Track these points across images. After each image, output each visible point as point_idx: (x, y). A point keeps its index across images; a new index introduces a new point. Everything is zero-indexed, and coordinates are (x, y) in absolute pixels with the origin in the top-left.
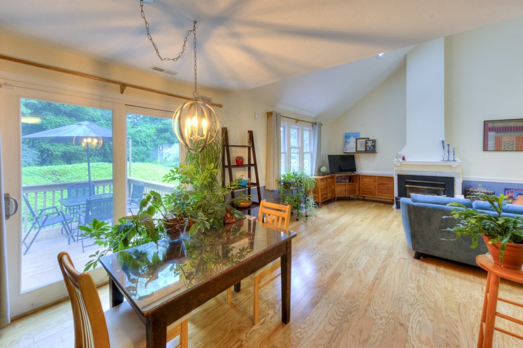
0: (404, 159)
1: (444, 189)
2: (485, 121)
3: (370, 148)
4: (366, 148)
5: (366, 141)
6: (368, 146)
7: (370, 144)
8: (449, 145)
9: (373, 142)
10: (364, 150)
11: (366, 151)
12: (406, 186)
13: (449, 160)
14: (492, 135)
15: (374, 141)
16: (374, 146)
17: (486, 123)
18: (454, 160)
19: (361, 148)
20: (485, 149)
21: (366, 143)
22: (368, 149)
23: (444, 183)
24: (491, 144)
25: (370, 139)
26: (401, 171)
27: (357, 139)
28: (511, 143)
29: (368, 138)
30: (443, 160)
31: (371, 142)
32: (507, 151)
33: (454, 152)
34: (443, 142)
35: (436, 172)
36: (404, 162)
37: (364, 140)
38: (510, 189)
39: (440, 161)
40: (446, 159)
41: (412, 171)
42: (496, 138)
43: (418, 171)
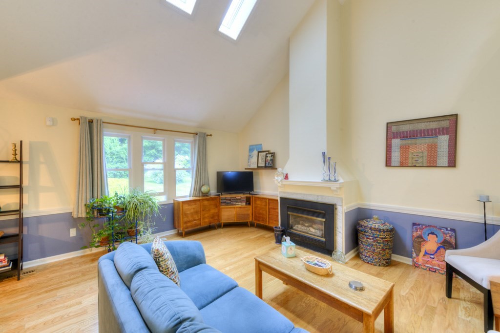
0: (286, 177)
1: (325, 220)
2: (388, 124)
3: (269, 163)
4: (266, 164)
5: (266, 154)
6: (268, 160)
7: (269, 158)
8: (329, 159)
10: (264, 165)
11: (266, 167)
12: (289, 213)
13: (330, 180)
14: (396, 142)
15: (273, 155)
16: (273, 161)
17: (389, 125)
18: (336, 181)
19: (262, 163)
20: (388, 163)
21: (266, 157)
22: (267, 165)
23: (323, 212)
24: (396, 156)
27: (259, 152)
28: (421, 155)
29: (269, 151)
30: (324, 180)
31: (270, 155)
32: (415, 166)
33: (334, 168)
34: (324, 153)
35: (318, 196)
36: (286, 182)
37: (265, 153)
38: (419, 225)
39: (320, 181)
40: (327, 178)
41: (295, 193)
42: (401, 147)
43: (300, 194)
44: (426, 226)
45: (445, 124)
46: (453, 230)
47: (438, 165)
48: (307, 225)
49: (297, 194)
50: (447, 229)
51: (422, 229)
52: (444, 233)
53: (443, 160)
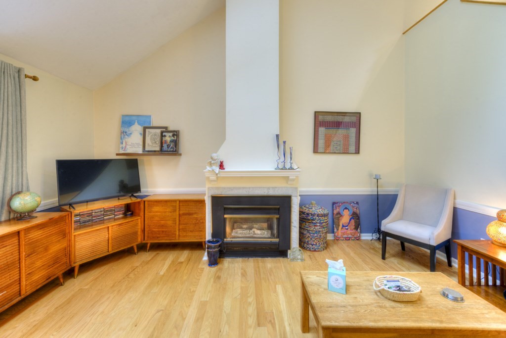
0: (221, 166)
1: (278, 216)
2: (315, 112)
3: (168, 146)
4: (162, 146)
5: (162, 133)
6: (166, 142)
7: (168, 138)
8: (284, 142)
9: (173, 135)
10: (158, 149)
11: (162, 152)
12: (226, 216)
13: (284, 168)
14: (322, 130)
15: (176, 134)
16: (176, 143)
17: (316, 114)
18: (291, 168)
19: (153, 145)
20: (316, 150)
21: (162, 136)
22: (165, 147)
23: (278, 207)
24: (321, 142)
25: (171, 129)
26: (218, 188)
27: (145, 129)
28: (339, 143)
29: (166, 128)
30: (278, 168)
31: (171, 134)
32: (335, 153)
33: (291, 153)
34: (277, 136)
35: (269, 188)
36: (222, 174)
37: (159, 131)
38: (337, 203)
39: (274, 170)
40: (281, 166)
41: (234, 188)
42: (326, 135)
43: (243, 188)
44: (342, 203)
45: (354, 119)
46: (357, 203)
47: (349, 152)
48: (245, 226)
49: (240, 188)
50: (354, 202)
51: (339, 206)
52: (353, 207)
53: (352, 148)
